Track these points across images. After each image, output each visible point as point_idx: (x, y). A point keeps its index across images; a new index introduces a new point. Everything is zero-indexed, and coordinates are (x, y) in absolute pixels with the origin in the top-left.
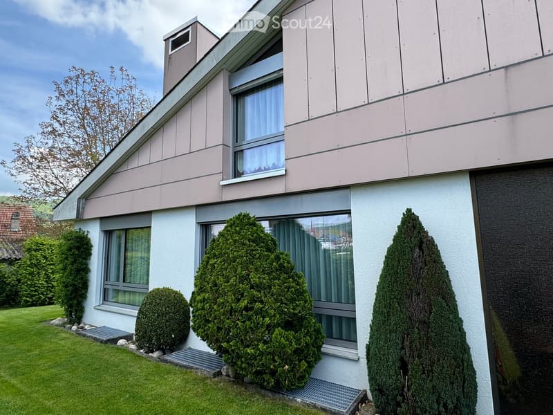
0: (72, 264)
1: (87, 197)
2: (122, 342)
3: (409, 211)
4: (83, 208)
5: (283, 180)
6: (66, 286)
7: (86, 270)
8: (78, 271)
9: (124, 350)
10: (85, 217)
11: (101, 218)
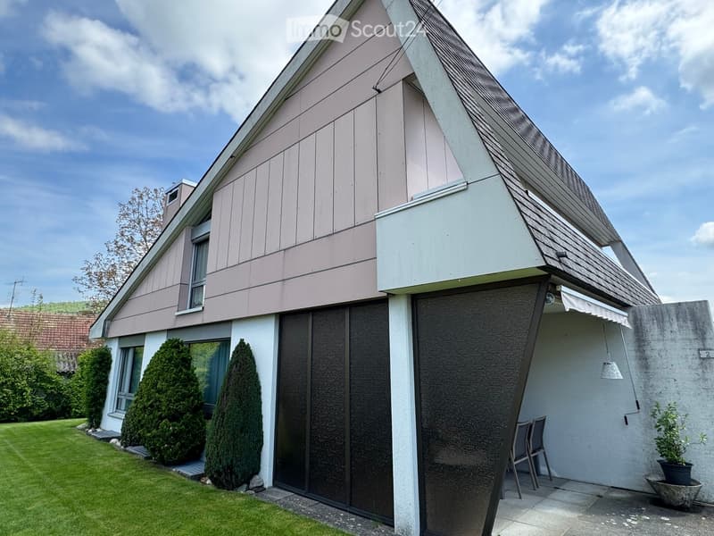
0: (94, 376)
1: (111, 318)
2: (113, 441)
3: (242, 341)
4: (108, 328)
5: (201, 315)
6: (88, 396)
7: (106, 382)
8: (98, 382)
9: (113, 447)
10: (109, 336)
11: (120, 337)
